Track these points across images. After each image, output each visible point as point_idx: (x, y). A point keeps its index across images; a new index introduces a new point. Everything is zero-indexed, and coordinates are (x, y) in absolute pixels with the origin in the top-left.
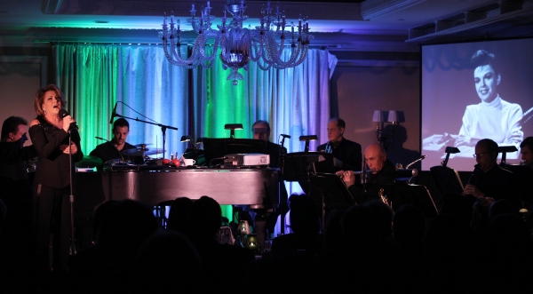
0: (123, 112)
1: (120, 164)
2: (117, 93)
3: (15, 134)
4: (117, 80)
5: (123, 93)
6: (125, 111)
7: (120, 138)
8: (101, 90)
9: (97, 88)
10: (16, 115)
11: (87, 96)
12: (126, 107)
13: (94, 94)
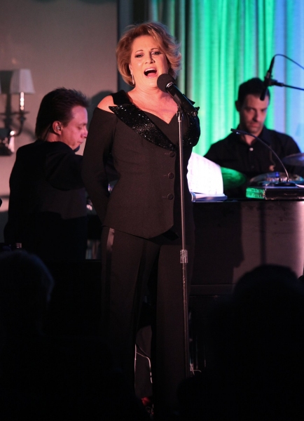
0: (286, 76)
1: (281, 184)
2: (275, 36)
3: (65, 125)
4: (275, 9)
5: (286, 36)
6: (291, 73)
7: (255, 120)
8: (240, 29)
9: (233, 25)
10: (69, 86)
11: (212, 42)
12: (291, 65)
13: (228, 39)
